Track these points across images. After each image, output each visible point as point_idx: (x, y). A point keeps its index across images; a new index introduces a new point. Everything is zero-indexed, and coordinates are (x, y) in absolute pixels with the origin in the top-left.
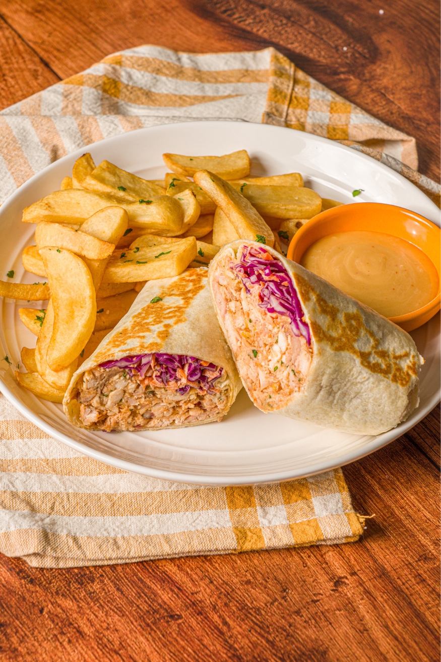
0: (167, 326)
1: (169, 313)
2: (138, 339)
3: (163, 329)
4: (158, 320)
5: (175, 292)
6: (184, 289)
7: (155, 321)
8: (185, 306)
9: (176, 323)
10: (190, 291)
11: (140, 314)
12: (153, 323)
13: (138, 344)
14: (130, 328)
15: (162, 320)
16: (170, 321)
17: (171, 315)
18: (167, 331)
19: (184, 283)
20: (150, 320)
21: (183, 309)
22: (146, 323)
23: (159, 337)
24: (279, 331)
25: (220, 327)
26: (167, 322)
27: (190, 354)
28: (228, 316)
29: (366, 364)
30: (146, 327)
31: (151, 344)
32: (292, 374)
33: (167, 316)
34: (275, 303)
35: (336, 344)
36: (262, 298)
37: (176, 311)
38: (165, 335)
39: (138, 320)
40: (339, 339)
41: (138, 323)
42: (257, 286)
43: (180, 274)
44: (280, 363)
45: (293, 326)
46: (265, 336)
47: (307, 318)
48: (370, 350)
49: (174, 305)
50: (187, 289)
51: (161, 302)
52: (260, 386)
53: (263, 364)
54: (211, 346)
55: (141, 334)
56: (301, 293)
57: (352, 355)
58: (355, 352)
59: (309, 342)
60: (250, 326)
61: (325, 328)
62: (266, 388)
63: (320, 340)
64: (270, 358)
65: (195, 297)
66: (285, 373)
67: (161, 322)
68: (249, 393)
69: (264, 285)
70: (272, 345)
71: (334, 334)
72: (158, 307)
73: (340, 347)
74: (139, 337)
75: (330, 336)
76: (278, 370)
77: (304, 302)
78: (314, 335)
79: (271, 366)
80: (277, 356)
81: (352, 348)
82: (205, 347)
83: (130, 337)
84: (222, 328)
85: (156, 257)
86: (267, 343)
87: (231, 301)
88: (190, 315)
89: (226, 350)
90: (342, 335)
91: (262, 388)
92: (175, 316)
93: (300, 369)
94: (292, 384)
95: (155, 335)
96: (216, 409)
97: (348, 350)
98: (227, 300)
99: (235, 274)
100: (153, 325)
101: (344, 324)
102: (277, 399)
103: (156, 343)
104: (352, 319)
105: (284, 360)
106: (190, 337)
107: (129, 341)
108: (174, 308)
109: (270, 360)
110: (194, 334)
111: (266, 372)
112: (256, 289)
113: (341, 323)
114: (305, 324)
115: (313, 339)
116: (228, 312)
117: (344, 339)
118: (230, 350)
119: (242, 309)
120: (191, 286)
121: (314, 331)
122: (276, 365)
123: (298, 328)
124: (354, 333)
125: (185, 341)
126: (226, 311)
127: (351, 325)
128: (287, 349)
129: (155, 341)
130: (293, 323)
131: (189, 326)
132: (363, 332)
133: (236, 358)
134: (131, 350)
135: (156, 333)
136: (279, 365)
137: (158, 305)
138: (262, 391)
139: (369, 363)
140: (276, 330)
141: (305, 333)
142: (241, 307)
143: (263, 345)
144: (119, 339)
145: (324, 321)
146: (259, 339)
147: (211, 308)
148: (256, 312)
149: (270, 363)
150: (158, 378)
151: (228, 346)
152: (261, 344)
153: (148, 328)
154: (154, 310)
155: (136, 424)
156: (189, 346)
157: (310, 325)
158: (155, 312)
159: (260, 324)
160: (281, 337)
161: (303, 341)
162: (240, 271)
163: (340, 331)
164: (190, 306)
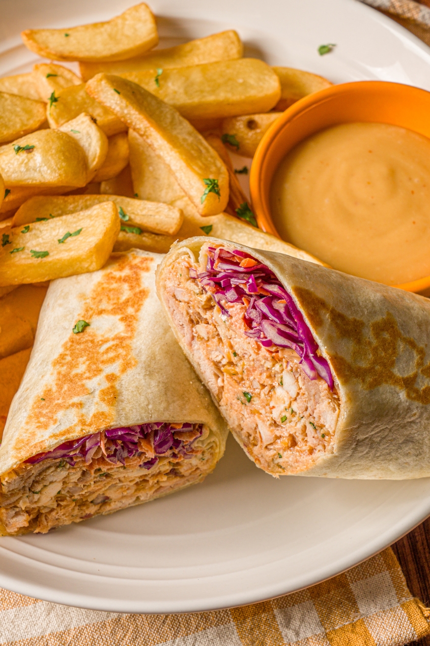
0: (111, 378)
1: (108, 351)
2: (74, 410)
3: (106, 385)
4: (94, 367)
5: (104, 305)
6: (118, 299)
7: (89, 369)
8: (129, 334)
9: (124, 370)
10: (127, 301)
11: (62, 356)
12: (87, 375)
13: (76, 420)
14: (54, 389)
15: (101, 366)
16: (114, 368)
17: (111, 354)
18: (112, 387)
19: (115, 285)
20: (82, 368)
21: (128, 342)
22: (77, 375)
23: (103, 400)
24: (283, 370)
25: (187, 359)
26: (109, 369)
27: (154, 418)
28: (197, 344)
29: (414, 395)
30: (79, 383)
31: (94, 416)
32: (310, 429)
33: (105, 357)
34: (271, 333)
35: (369, 379)
36: (248, 322)
37: (117, 345)
38: (113, 396)
39: (64, 369)
40: (370, 370)
41: (64, 376)
42: (238, 306)
43: (103, 267)
44: (290, 410)
45: (305, 367)
46: (261, 374)
47: (324, 351)
48: (415, 371)
49: (111, 335)
50: (123, 298)
51: (89, 330)
52: (262, 441)
53: (263, 411)
54: (182, 397)
55: (76, 400)
56: (310, 316)
57: (393, 387)
58: (396, 381)
59: (332, 387)
60: (235, 360)
61: (349, 359)
62: (271, 444)
63: (346, 381)
64: (272, 404)
65: (139, 314)
66: (299, 426)
67: (100, 371)
68: (245, 450)
69: (249, 302)
70: (273, 387)
71: (364, 364)
72: (87, 341)
73: (375, 380)
74: (73, 405)
75: (359, 369)
76: (287, 421)
77: (316, 329)
78: (338, 375)
79: (276, 414)
80: (284, 403)
81: (391, 376)
82: (174, 402)
83: (59, 406)
84: (191, 358)
85: (60, 241)
86: (265, 384)
87: (198, 323)
88: (140, 352)
89: (202, 392)
90: (375, 362)
91: (265, 444)
92: (118, 357)
93: (322, 421)
94: (311, 442)
95: (97, 399)
96: (198, 471)
97: (386, 381)
98: (191, 321)
99: (200, 287)
100: (89, 378)
101: (375, 342)
102: (291, 459)
103: (103, 414)
104: (383, 330)
105: (295, 406)
106: (149, 391)
107: (60, 415)
108: (113, 339)
109: (274, 407)
110: (153, 383)
111: (269, 423)
112: (237, 310)
113: (370, 343)
114: (322, 361)
115: (338, 381)
116: (196, 339)
117: (378, 368)
118: (207, 391)
119: (218, 335)
120: (126, 293)
121: (337, 370)
122: (283, 414)
123: (313, 368)
124: (390, 351)
125: (142, 398)
126: (193, 338)
127: (384, 341)
128: (298, 394)
129: (101, 411)
130: (304, 362)
131: (143, 371)
132: (401, 346)
133: (218, 403)
134: (68, 431)
135: (97, 393)
136: (288, 414)
137: (86, 337)
138: (266, 447)
139: (417, 391)
140: (277, 367)
141: (324, 373)
142: (217, 333)
143: (260, 387)
144: (44, 412)
145: (347, 348)
146: (252, 378)
147: (167, 330)
148: (244, 343)
149: (274, 411)
150: (112, 458)
151: (204, 385)
152: (256, 385)
153: (83, 385)
154: (82, 346)
155: (84, 515)
156: (150, 407)
157: (329, 362)
158: (85, 350)
159: (251, 358)
160: (288, 379)
161: (323, 386)
162: (208, 284)
163: (371, 357)
164: (135, 334)
